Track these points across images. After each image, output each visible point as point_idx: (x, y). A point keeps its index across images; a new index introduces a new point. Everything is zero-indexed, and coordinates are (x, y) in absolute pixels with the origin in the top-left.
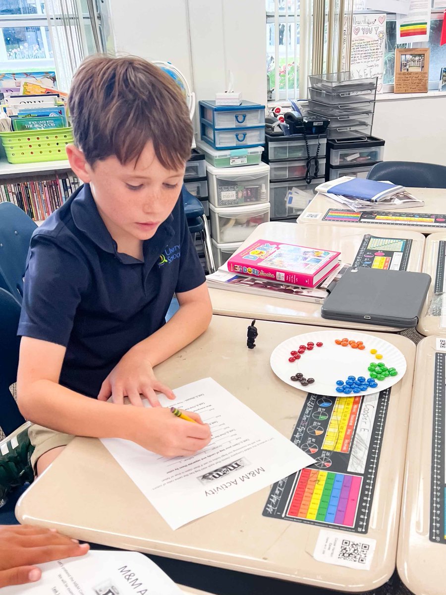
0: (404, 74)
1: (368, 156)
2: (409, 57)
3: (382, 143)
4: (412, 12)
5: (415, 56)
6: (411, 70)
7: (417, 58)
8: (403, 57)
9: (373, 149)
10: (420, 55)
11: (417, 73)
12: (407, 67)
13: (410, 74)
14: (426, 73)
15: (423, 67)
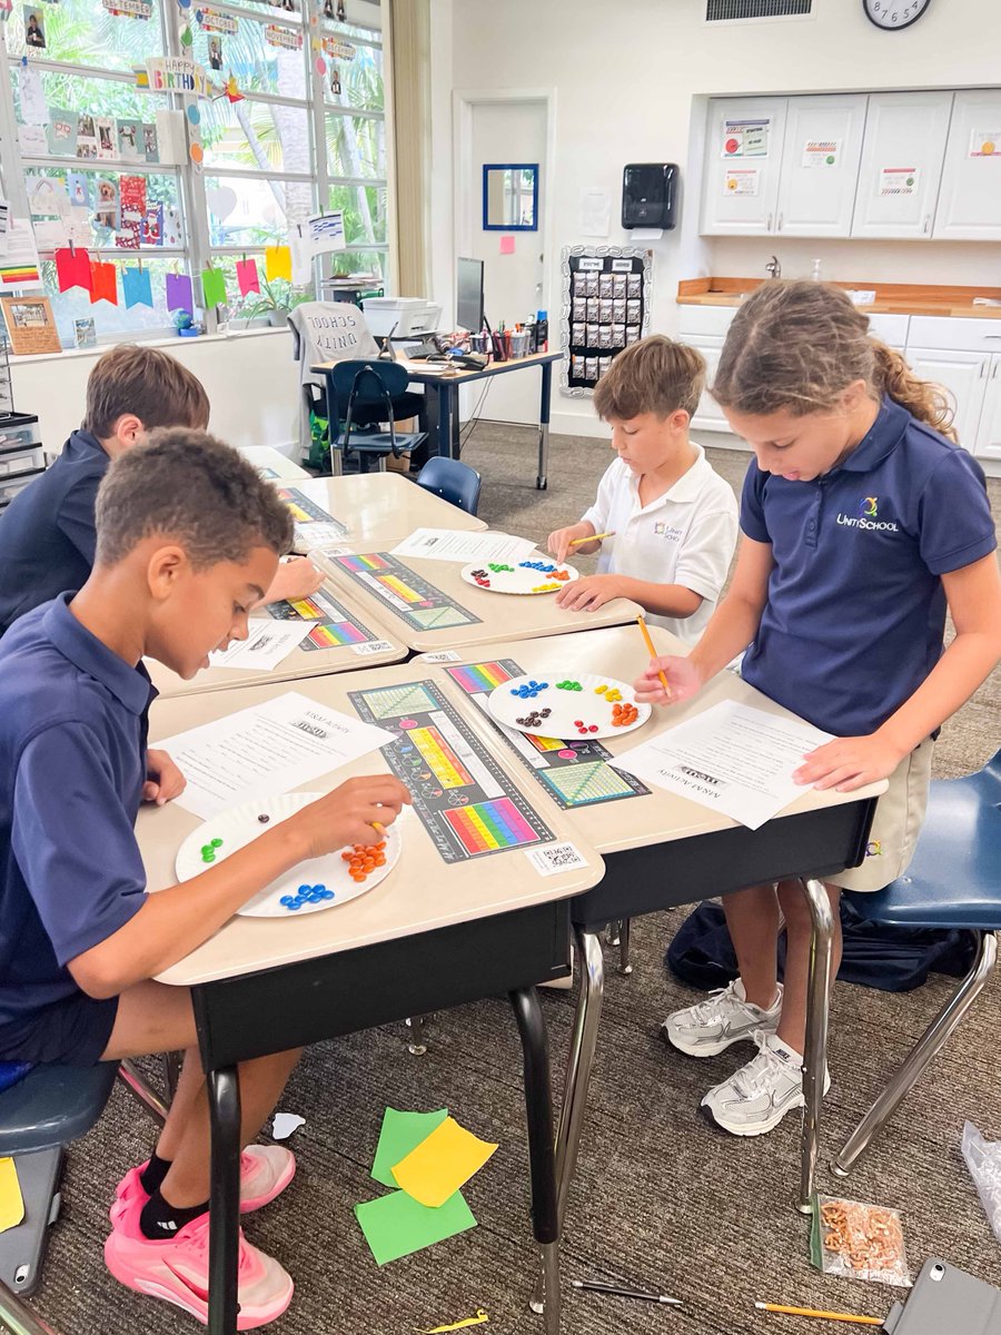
0: (22, 329)
1: (18, 437)
2: (24, 308)
3: (35, 419)
4: (12, 252)
5: (31, 306)
6: (30, 324)
7: (34, 309)
8: (14, 308)
9: (21, 428)
10: (37, 306)
11: (40, 328)
12: (24, 320)
13: (31, 329)
14: (53, 328)
15: (46, 320)
